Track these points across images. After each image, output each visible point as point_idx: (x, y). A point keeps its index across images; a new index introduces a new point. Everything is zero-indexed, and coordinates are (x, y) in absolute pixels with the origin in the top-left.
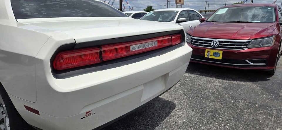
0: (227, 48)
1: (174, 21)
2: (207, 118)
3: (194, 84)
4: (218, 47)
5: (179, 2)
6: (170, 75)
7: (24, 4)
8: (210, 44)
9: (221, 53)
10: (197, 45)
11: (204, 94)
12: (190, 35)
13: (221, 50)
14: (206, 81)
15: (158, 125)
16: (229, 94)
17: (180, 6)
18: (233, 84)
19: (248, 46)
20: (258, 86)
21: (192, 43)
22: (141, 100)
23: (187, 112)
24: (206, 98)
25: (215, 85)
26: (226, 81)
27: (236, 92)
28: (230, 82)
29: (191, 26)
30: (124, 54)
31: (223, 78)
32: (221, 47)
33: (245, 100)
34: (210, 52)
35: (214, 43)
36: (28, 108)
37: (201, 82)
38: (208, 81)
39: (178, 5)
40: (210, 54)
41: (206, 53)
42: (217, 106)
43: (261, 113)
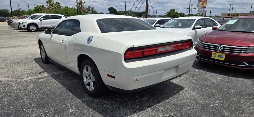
0: (229, 52)
1: (190, 28)
2: (204, 97)
3: (200, 77)
4: (222, 51)
5: (202, 5)
6: (180, 66)
7: (103, 24)
8: (216, 48)
9: (224, 55)
10: (206, 48)
11: (206, 84)
12: (201, 41)
13: (224, 53)
14: (211, 76)
15: (171, 97)
16: (226, 85)
17: (203, 9)
18: (231, 79)
19: (245, 52)
20: (251, 82)
21: (202, 47)
22: (161, 78)
23: (191, 92)
24: (207, 86)
25: (217, 79)
26: (226, 77)
27: (231, 84)
28: (230, 77)
29: (207, 32)
30: (154, 53)
31: (225, 74)
32: (224, 51)
33: (237, 89)
34: (215, 54)
35: (219, 48)
36: (109, 75)
37: (206, 76)
38: (212, 76)
39: (200, 9)
40: (215, 56)
41: (213, 55)
42: (214, 91)
43: (244, 98)
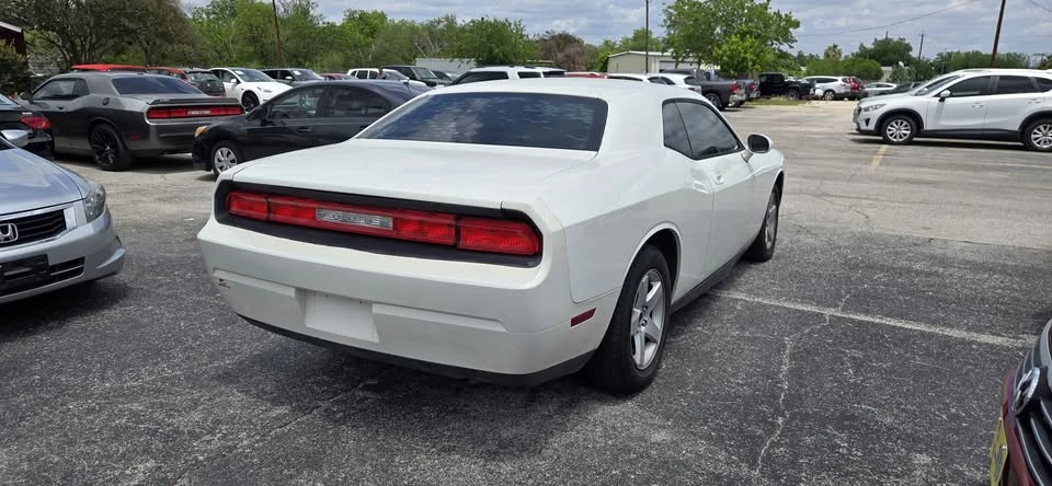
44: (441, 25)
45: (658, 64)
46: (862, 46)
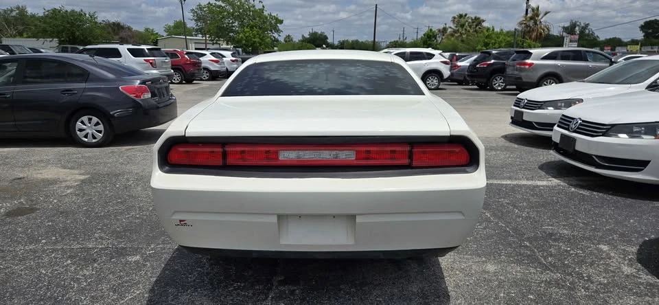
44: (14, 14)
45: (193, 45)
46: (303, 36)
